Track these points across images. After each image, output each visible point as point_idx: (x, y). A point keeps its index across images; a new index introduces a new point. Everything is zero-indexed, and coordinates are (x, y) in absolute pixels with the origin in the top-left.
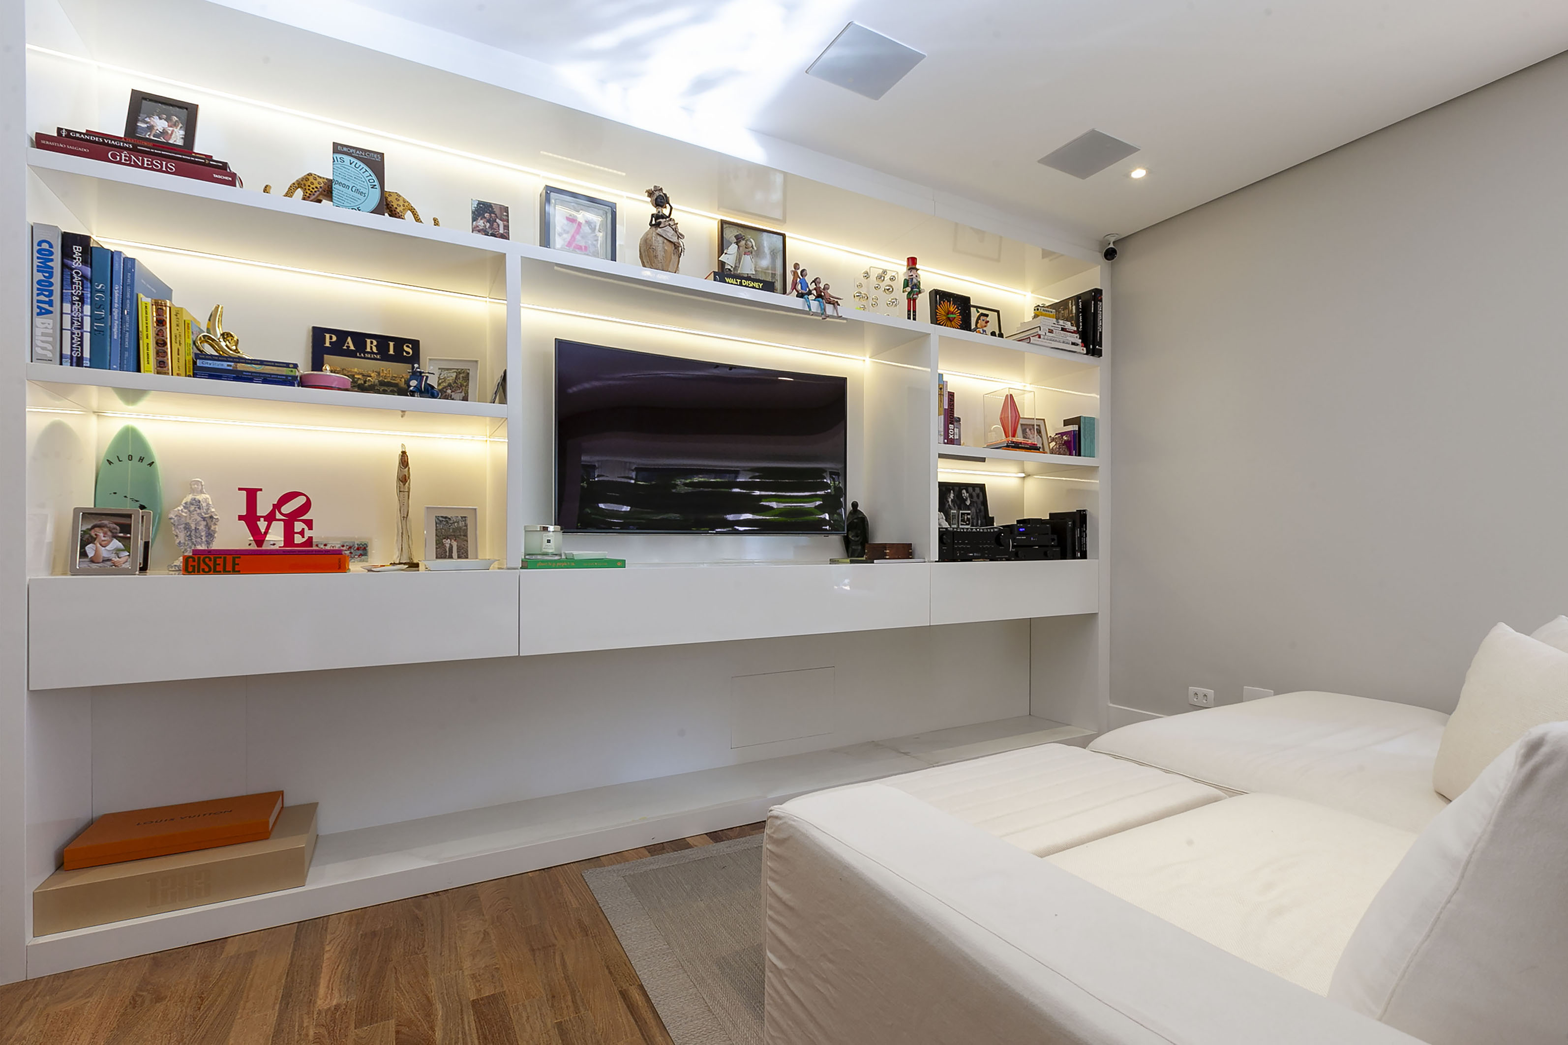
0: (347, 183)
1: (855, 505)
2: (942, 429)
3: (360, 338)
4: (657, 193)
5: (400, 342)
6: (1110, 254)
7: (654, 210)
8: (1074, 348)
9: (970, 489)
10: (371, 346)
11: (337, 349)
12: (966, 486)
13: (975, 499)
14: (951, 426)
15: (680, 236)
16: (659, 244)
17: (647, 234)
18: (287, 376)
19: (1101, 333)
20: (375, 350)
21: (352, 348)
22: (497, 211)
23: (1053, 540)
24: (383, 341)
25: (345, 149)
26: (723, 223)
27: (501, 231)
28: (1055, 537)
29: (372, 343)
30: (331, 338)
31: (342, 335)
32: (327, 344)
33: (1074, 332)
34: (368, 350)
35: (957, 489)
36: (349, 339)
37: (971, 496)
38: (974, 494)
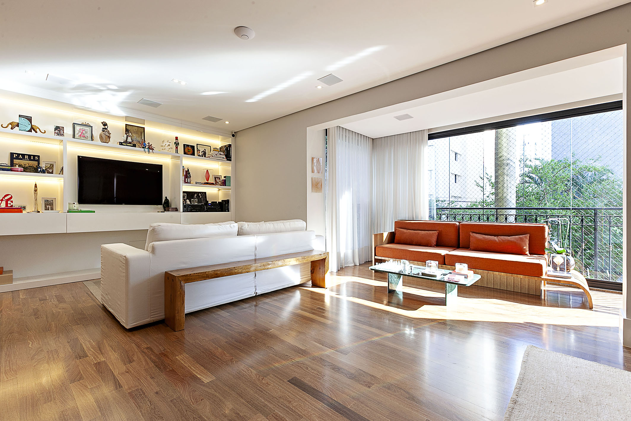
0: (22, 124)
1: (166, 197)
2: (184, 180)
3: (23, 155)
4: (104, 123)
5: (34, 156)
6: (233, 136)
7: (103, 127)
8: (223, 159)
9: (202, 193)
10: (26, 157)
11: (17, 158)
12: (200, 193)
13: (203, 196)
14: (186, 179)
15: (110, 134)
16: (104, 136)
17: (101, 133)
18: (8, 169)
19: (231, 155)
20: (27, 158)
21: (21, 157)
22: (61, 128)
23: (219, 207)
24: (30, 156)
25: (22, 116)
26: (126, 125)
27: (62, 133)
28: (219, 206)
29: (27, 156)
30: (15, 155)
31: (19, 154)
32: (15, 157)
33: (224, 155)
34: (26, 158)
35: (197, 193)
36: (20, 155)
37: (202, 195)
38: (203, 195)
